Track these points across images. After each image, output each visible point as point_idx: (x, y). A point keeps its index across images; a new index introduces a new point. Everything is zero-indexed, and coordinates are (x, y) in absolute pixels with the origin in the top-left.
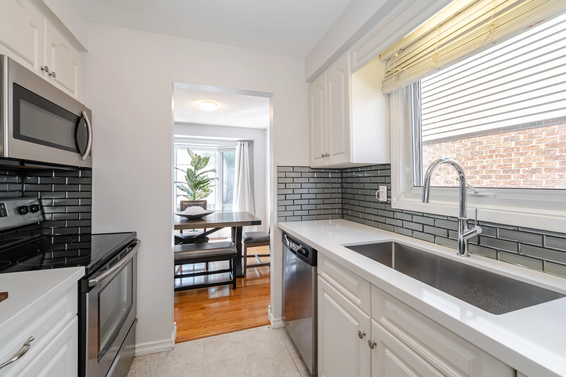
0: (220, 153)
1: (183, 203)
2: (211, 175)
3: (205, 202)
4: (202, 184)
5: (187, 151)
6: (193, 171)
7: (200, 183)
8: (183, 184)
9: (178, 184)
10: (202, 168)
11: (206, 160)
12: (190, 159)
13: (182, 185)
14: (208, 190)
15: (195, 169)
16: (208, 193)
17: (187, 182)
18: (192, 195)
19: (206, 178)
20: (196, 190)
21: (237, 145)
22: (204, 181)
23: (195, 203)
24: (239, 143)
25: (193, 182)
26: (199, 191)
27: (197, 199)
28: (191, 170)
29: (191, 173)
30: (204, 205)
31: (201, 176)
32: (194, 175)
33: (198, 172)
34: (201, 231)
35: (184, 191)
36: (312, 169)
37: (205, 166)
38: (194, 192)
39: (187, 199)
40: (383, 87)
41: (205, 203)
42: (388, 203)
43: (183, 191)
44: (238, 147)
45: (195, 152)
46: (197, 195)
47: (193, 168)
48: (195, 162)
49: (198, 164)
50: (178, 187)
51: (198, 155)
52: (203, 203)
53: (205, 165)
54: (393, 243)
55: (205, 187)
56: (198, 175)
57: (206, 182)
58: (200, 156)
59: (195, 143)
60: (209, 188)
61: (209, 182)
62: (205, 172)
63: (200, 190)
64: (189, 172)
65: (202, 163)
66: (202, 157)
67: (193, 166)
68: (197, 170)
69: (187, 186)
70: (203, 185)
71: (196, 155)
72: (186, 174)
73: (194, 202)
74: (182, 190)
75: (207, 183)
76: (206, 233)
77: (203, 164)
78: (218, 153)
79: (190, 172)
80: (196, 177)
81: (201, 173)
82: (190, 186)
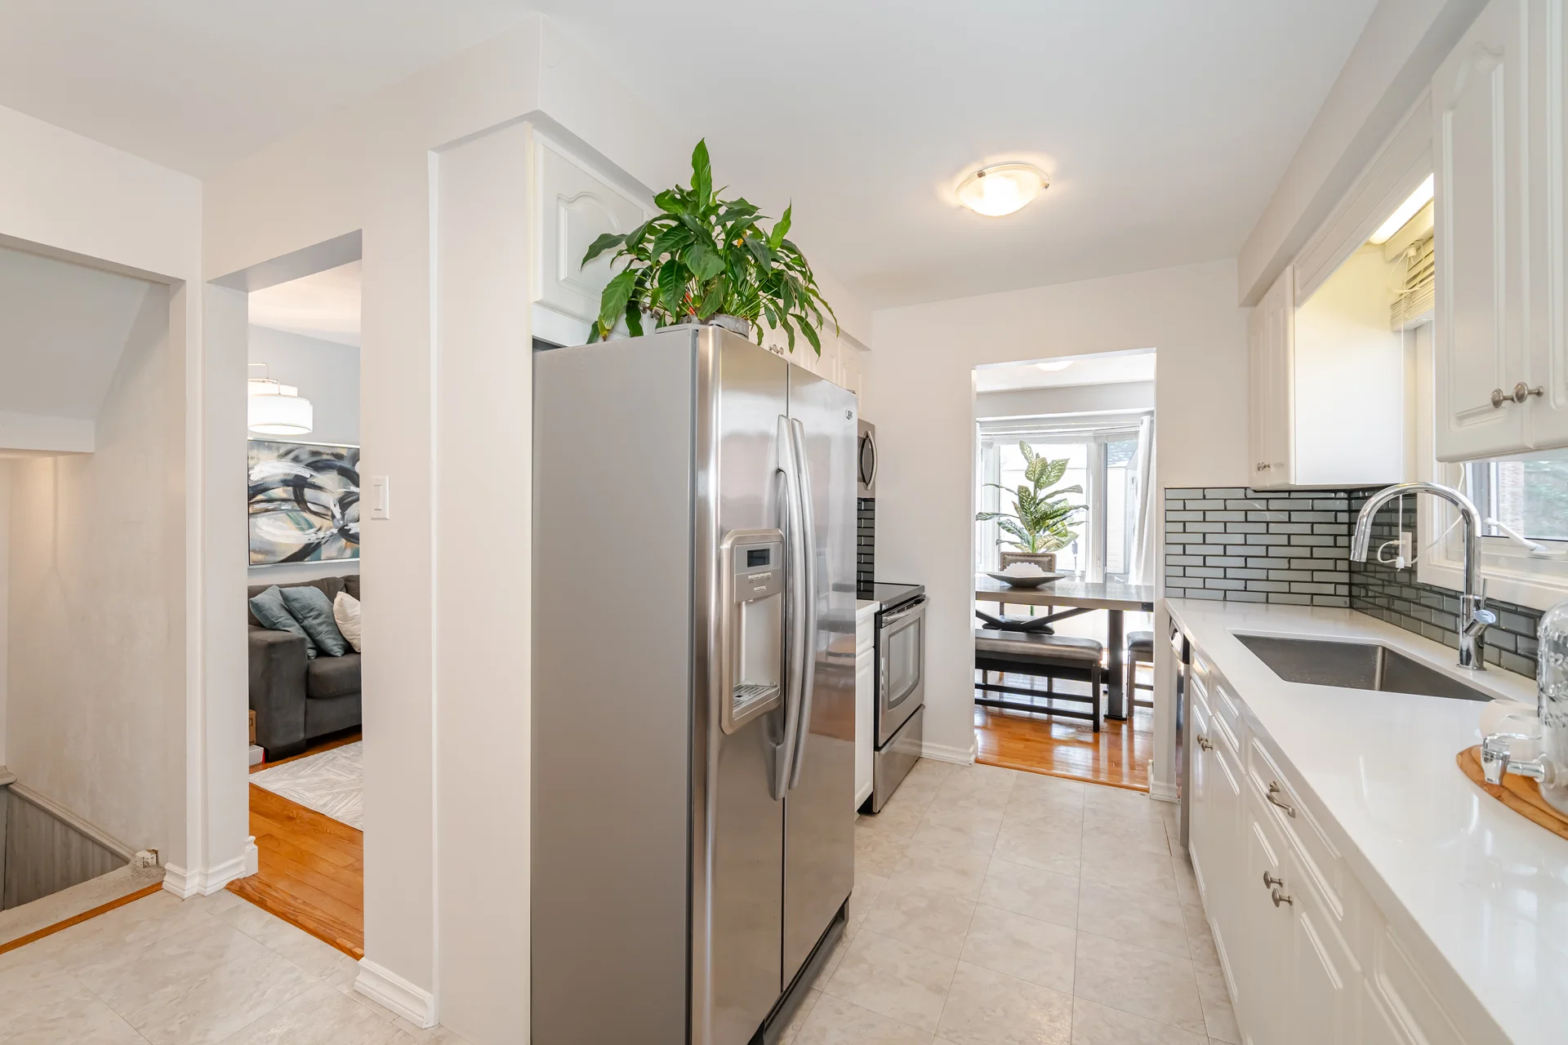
0: (1100, 445)
1: (1006, 556)
2: (1073, 499)
3: (1052, 557)
4: (1052, 518)
5: (1018, 446)
6: (1032, 490)
7: (1046, 516)
8: (1011, 518)
9: (1003, 519)
10: (1051, 483)
11: (1060, 465)
12: (1024, 465)
13: (1008, 520)
14: (1066, 532)
15: (1036, 488)
16: (1063, 539)
17: (1018, 512)
18: (1028, 542)
19: (1062, 504)
20: (1038, 532)
21: (1142, 423)
22: (1056, 511)
23: (1031, 558)
24: (1146, 419)
25: (1031, 513)
26: (1044, 535)
27: (1041, 551)
28: (1027, 490)
29: (1026, 496)
30: (1049, 563)
31: (1049, 501)
32: (1034, 498)
33: (1042, 494)
34: (1041, 612)
35: (1013, 533)
36: (1255, 491)
37: (1057, 480)
38: (1034, 536)
39: (1019, 551)
40: (1393, 317)
41: (1050, 561)
42: (1411, 571)
43: (1009, 534)
44: (1144, 430)
45: (1036, 448)
46: (1038, 543)
47: (1031, 486)
48: (1034, 472)
49: (1042, 474)
50: (1000, 524)
51: (1041, 456)
52: (1047, 559)
53: (1059, 477)
54: (1380, 650)
55: (1059, 525)
56: (1042, 500)
57: (1061, 515)
58: (1044, 459)
59: (1037, 428)
60: (1069, 529)
61: (1068, 514)
62: (1056, 493)
63: (1047, 533)
64: (1022, 492)
65: (1050, 472)
66: (1049, 462)
67: (1030, 479)
68: (1040, 489)
69: (1019, 524)
70: (1055, 520)
71: (1037, 455)
72: (1016, 499)
73: (1032, 556)
74: (1009, 530)
75: (1064, 517)
76: (1053, 618)
77: (1052, 474)
78: (1093, 445)
79: (1025, 493)
80: (1038, 504)
81: (1049, 496)
82: (1023, 524)
